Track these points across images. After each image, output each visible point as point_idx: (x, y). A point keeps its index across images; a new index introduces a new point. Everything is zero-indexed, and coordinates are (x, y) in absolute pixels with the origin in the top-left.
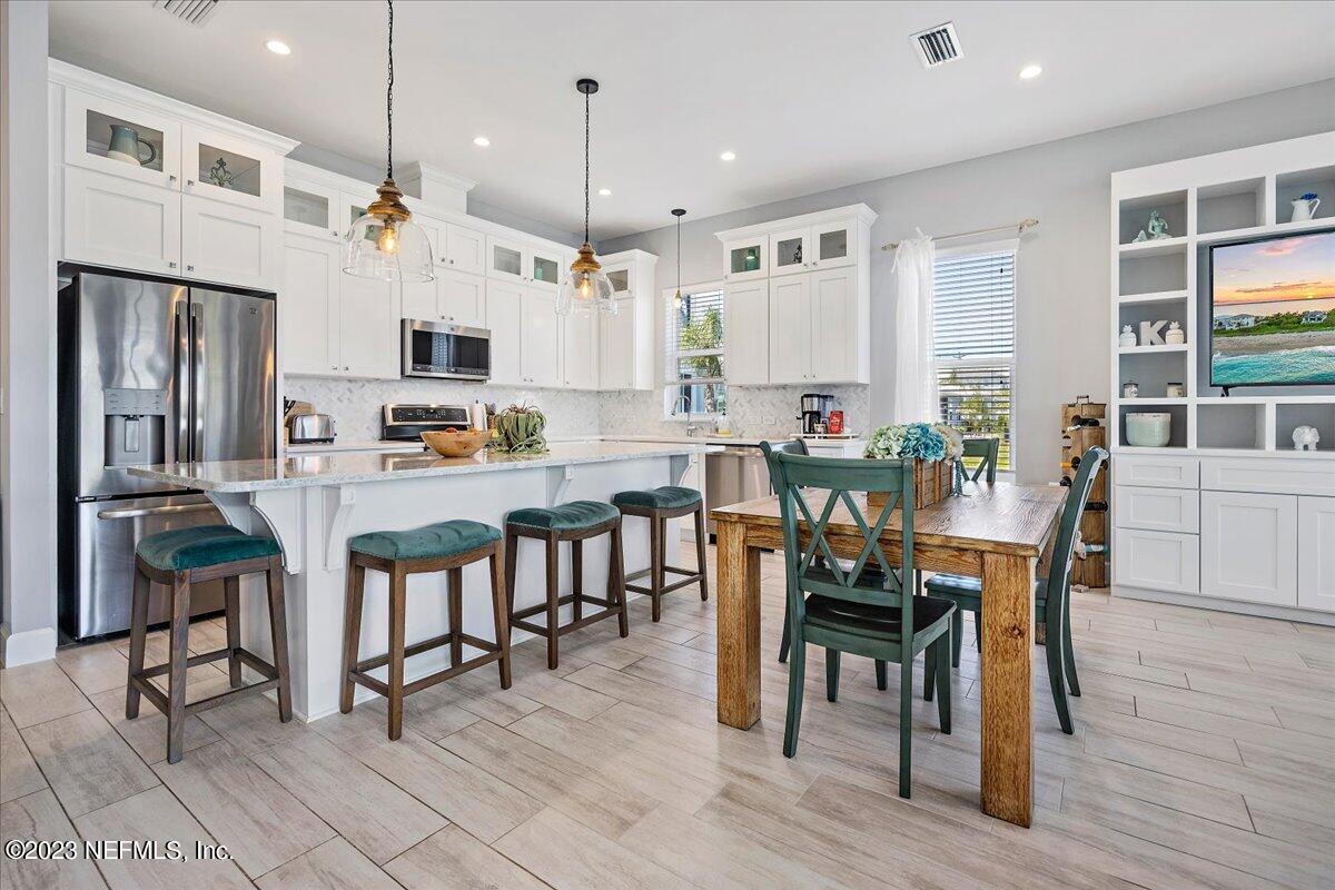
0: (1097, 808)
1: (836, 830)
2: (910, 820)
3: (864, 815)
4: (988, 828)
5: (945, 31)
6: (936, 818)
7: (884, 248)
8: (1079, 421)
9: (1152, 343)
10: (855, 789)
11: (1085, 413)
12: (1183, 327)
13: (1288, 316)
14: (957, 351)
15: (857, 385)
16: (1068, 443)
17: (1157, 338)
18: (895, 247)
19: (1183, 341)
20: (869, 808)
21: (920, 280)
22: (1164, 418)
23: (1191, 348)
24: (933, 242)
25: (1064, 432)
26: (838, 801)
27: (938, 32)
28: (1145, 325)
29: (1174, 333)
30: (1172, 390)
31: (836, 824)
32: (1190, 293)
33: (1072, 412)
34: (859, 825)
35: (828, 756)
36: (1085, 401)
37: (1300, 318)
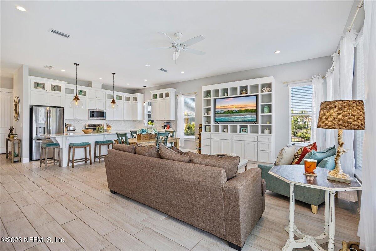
13: (230, 111)
18: (177, 95)
23: (213, 116)
24: (183, 95)
28: (209, 111)
32: (212, 107)
37: (233, 111)
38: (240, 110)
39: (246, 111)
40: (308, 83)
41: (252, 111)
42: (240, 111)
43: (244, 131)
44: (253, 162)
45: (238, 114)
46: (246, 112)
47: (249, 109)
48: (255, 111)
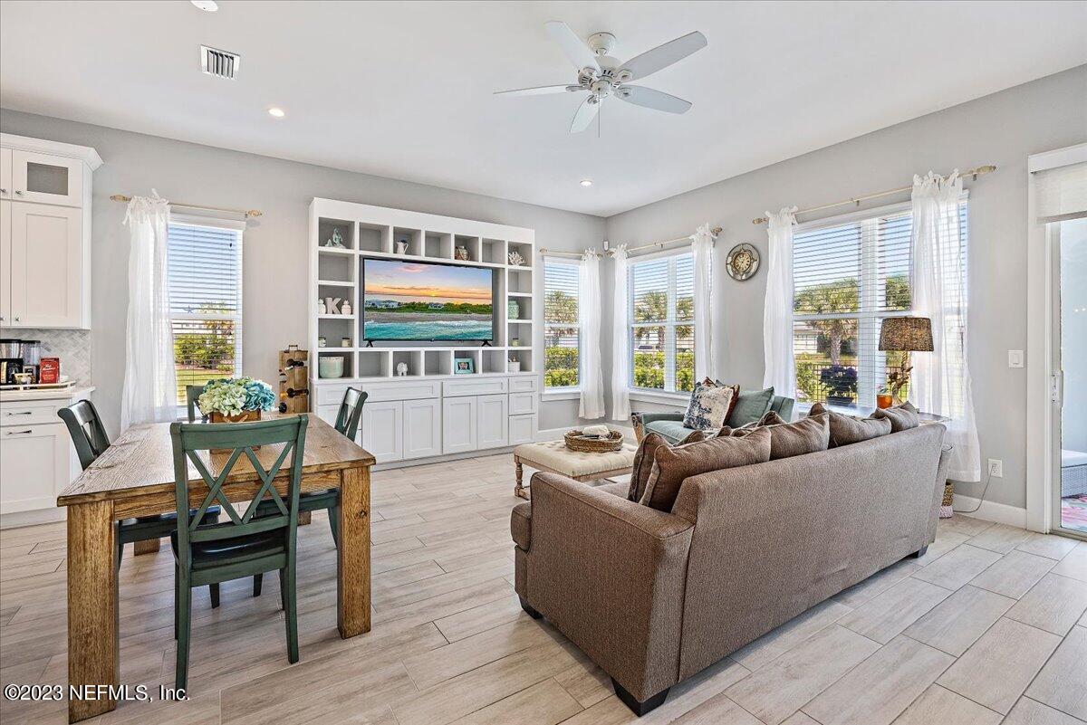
0: (390, 600)
1: (268, 714)
2: (308, 672)
3: (279, 691)
4: (352, 645)
5: (232, 58)
6: (321, 661)
7: (113, 198)
8: (292, 363)
9: (333, 313)
10: (257, 682)
11: (296, 358)
12: (351, 305)
13: (420, 304)
14: (187, 306)
15: (80, 331)
16: (282, 378)
17: (336, 309)
18: (127, 200)
19: (350, 313)
20: (277, 685)
21: (156, 239)
22: (340, 360)
23: (356, 317)
24: (169, 207)
25: (280, 371)
26: (252, 697)
27: (227, 56)
28: (329, 300)
29: (346, 307)
30: (345, 343)
31: (265, 711)
32: (355, 284)
33: (287, 357)
34: (281, 699)
35: (215, 676)
36: (295, 349)
37: (427, 306)
38: (449, 304)
39: (464, 309)
40: (572, 260)
41: (481, 310)
42: (449, 308)
43: (464, 369)
44: (492, 453)
45: (443, 315)
46: (466, 312)
47: (474, 303)
48: (491, 310)
